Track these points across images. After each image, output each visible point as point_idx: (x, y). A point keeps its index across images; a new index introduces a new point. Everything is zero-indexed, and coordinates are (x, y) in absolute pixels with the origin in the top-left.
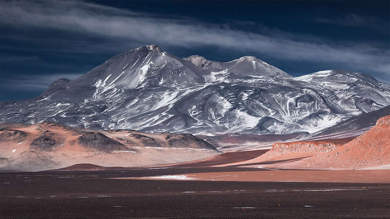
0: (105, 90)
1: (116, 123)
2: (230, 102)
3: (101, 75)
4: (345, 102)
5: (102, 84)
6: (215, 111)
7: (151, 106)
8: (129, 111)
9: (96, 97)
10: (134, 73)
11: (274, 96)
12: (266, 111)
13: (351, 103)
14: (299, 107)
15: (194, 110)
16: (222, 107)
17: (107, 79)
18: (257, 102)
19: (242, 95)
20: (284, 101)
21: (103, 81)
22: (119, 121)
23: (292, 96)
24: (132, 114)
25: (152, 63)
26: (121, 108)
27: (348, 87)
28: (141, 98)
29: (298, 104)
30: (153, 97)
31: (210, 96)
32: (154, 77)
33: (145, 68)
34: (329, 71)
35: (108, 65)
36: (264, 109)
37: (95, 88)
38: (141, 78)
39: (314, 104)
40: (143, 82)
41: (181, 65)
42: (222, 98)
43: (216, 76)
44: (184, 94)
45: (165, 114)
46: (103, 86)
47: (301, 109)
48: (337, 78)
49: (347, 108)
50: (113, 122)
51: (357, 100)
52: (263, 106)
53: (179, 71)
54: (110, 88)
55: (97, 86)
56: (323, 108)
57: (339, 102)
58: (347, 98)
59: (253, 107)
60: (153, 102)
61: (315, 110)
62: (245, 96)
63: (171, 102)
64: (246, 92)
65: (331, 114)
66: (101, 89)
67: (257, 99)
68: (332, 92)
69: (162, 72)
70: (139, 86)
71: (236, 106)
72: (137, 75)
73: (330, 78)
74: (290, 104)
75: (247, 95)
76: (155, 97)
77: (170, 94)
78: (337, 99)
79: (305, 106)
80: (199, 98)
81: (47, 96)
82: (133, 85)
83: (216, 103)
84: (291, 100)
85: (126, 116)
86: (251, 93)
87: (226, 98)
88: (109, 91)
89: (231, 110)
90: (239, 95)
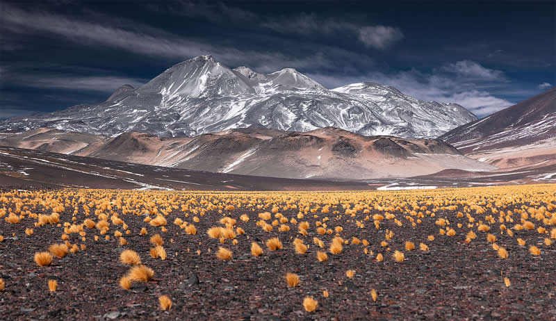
0: (170, 98)
1: (195, 131)
2: (294, 112)
3: (165, 83)
4: (389, 113)
5: (167, 91)
6: (282, 121)
7: (223, 116)
8: (204, 119)
9: (164, 105)
10: (194, 83)
11: (328, 107)
12: (325, 122)
13: (394, 115)
14: (352, 118)
15: (264, 120)
16: (287, 118)
17: (171, 87)
18: (316, 113)
19: (302, 106)
20: (338, 112)
21: (167, 89)
22: (198, 129)
23: (344, 107)
24: (207, 123)
25: (209, 72)
26: (195, 116)
27: (385, 99)
28: (212, 107)
29: (351, 115)
30: (222, 107)
31: (275, 106)
32: (213, 87)
33: (204, 78)
34: (361, 84)
35: (171, 73)
36: (322, 120)
37: (161, 95)
38: (202, 88)
39: (364, 115)
40: (204, 92)
41: (234, 76)
42: (286, 109)
43: (265, 87)
44: (251, 104)
45: (241, 123)
46: (168, 93)
47: (355, 120)
48: (370, 90)
49: (392, 120)
50: (193, 131)
51: (399, 111)
52: (323, 118)
53: (232, 81)
54: (175, 96)
55: (163, 94)
56: (372, 119)
57: (384, 114)
58: (390, 109)
59: (313, 118)
60: (224, 111)
61: (366, 122)
62: (305, 107)
63: (241, 112)
64: (305, 103)
65: (382, 125)
66: (167, 97)
67: (315, 109)
68: (375, 104)
69: (220, 82)
70: (201, 95)
71: (299, 118)
72: (197, 84)
73: (365, 90)
74: (344, 115)
75: (306, 106)
76: (224, 106)
77: (237, 104)
78: (381, 110)
79: (356, 117)
80: (265, 108)
81: (118, 102)
82: (195, 94)
83: (281, 114)
84: (344, 111)
85: (202, 124)
86: (309, 104)
87: (289, 108)
88: (174, 99)
89: (296, 120)
90: (300, 106)
